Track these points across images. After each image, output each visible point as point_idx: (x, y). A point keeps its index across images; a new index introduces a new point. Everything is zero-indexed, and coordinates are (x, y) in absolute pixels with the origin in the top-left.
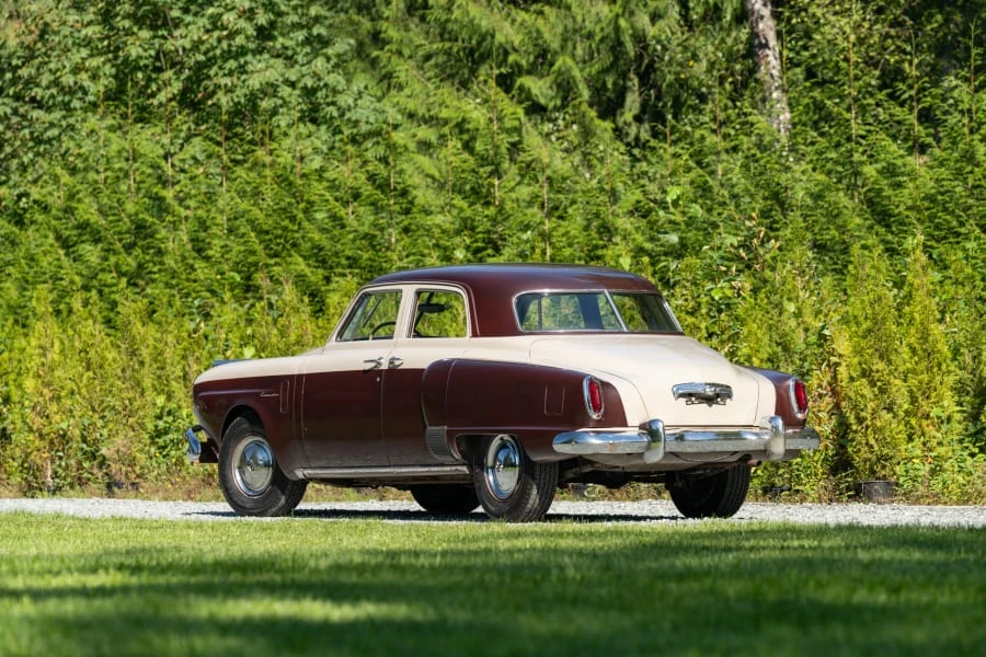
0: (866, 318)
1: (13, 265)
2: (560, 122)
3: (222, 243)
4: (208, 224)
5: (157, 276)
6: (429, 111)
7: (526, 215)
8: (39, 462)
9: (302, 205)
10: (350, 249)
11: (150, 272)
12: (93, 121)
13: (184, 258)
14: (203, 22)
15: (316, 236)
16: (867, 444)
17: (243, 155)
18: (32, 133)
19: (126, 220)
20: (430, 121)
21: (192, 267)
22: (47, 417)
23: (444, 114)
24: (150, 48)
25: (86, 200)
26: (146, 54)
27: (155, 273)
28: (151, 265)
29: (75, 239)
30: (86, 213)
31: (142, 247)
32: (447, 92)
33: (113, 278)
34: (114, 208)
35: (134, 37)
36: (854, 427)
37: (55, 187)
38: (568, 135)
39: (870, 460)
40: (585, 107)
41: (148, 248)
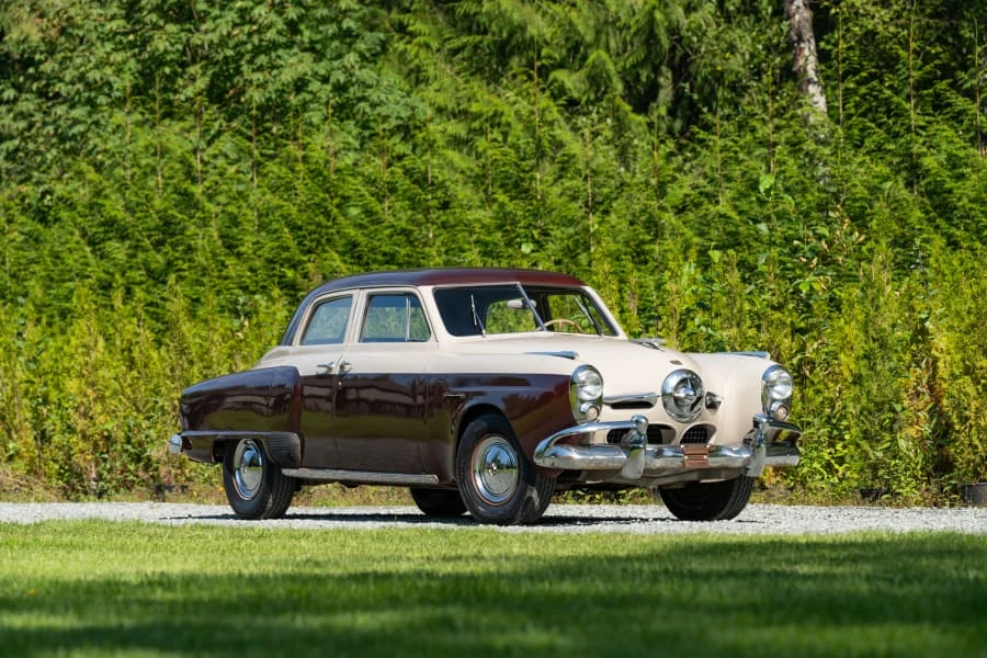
0: (969, 313)
1: (37, 263)
2: (594, 116)
3: (254, 240)
4: (240, 220)
5: (187, 273)
6: (459, 105)
7: (570, 209)
8: (83, 464)
9: (336, 201)
10: (387, 245)
11: (180, 270)
12: (119, 117)
13: (214, 255)
14: (231, 16)
15: (352, 232)
16: (970, 445)
17: (274, 149)
18: (56, 130)
19: (154, 216)
20: (461, 115)
21: (223, 264)
22: (91, 418)
23: (474, 108)
24: (176, 43)
25: (114, 197)
26: (174, 49)
27: (184, 270)
28: (180, 262)
29: (102, 236)
30: (114, 210)
31: (171, 244)
32: (477, 86)
33: (142, 275)
34: (143, 204)
35: (162, 32)
36: (957, 427)
37: (80, 183)
38: (603, 129)
39: (974, 461)
40: (619, 101)
41: (177, 245)
